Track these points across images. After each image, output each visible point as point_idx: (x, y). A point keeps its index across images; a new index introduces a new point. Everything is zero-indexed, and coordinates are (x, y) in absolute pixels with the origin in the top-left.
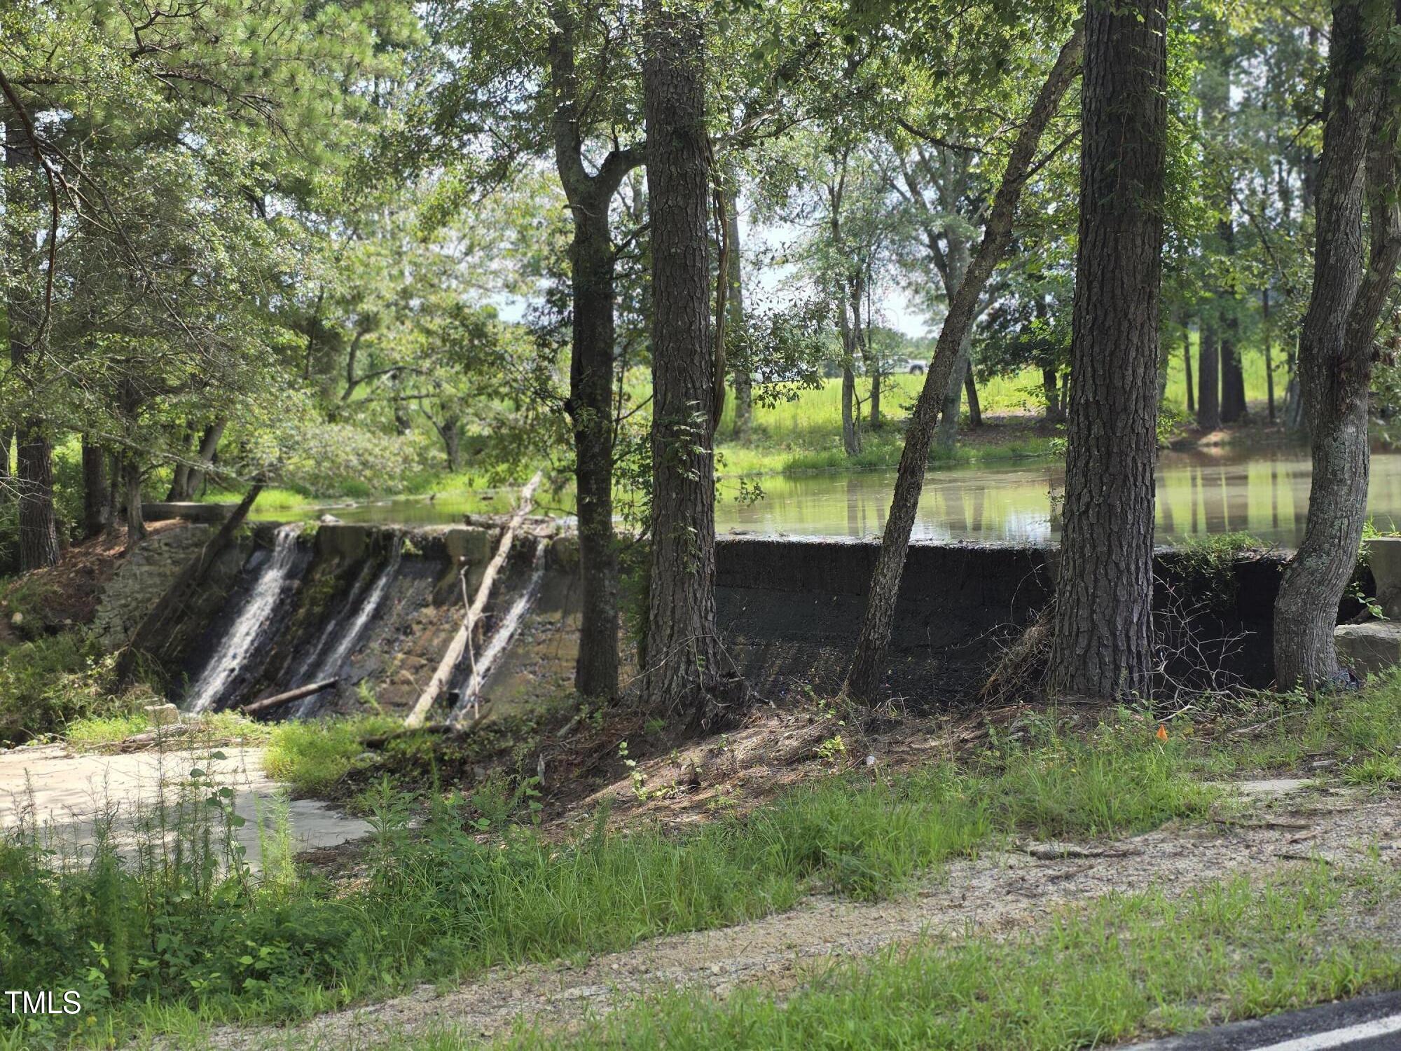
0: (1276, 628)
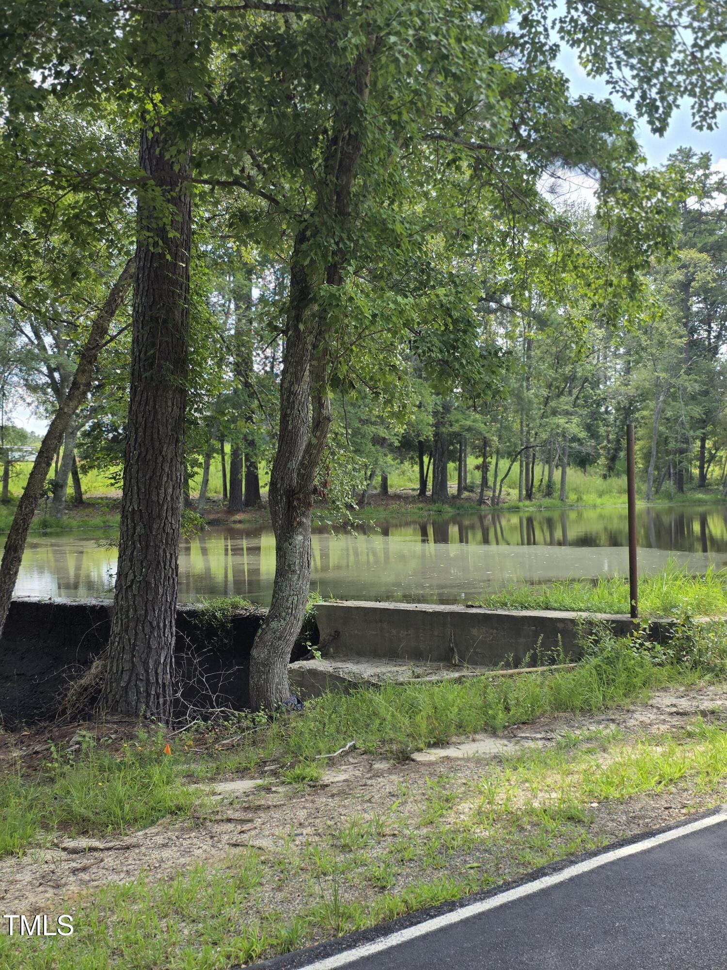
0: (251, 669)
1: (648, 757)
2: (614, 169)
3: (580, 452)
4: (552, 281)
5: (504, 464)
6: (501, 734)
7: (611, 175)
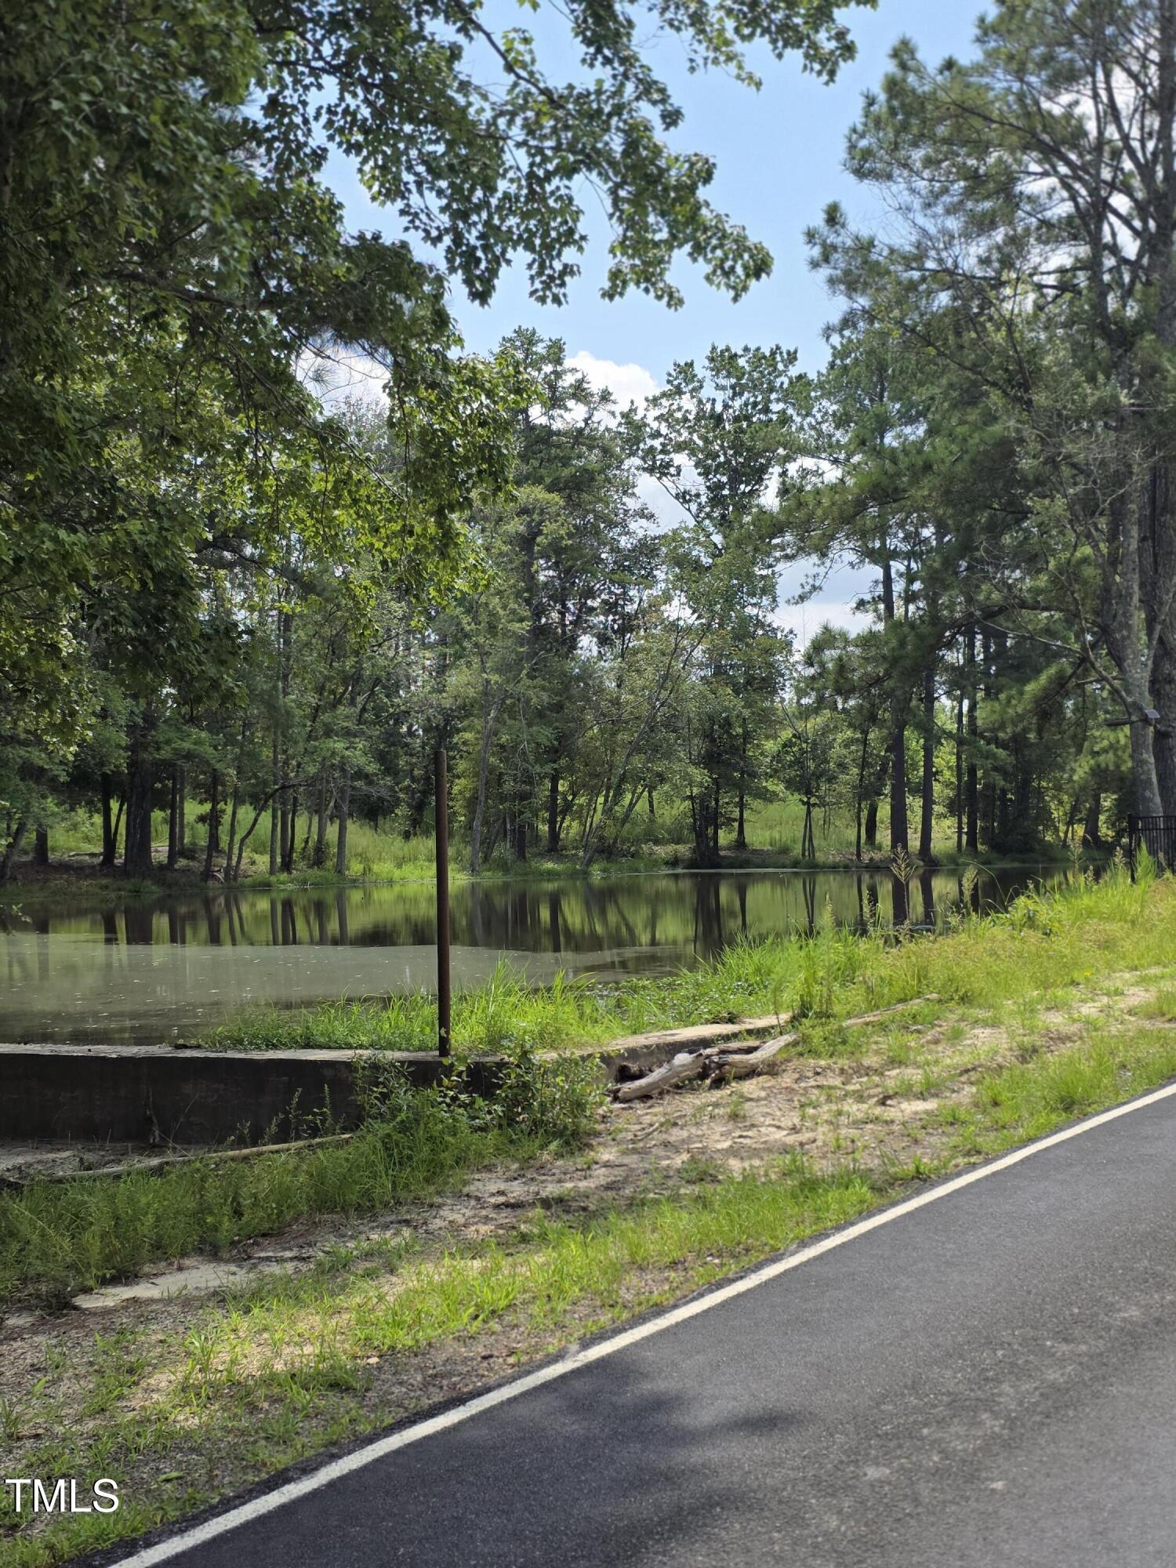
1: (460, 1278)
2: (415, 351)
3: (369, 796)
4: (318, 521)
5: (246, 813)
6: (226, 1256)
7: (409, 359)
